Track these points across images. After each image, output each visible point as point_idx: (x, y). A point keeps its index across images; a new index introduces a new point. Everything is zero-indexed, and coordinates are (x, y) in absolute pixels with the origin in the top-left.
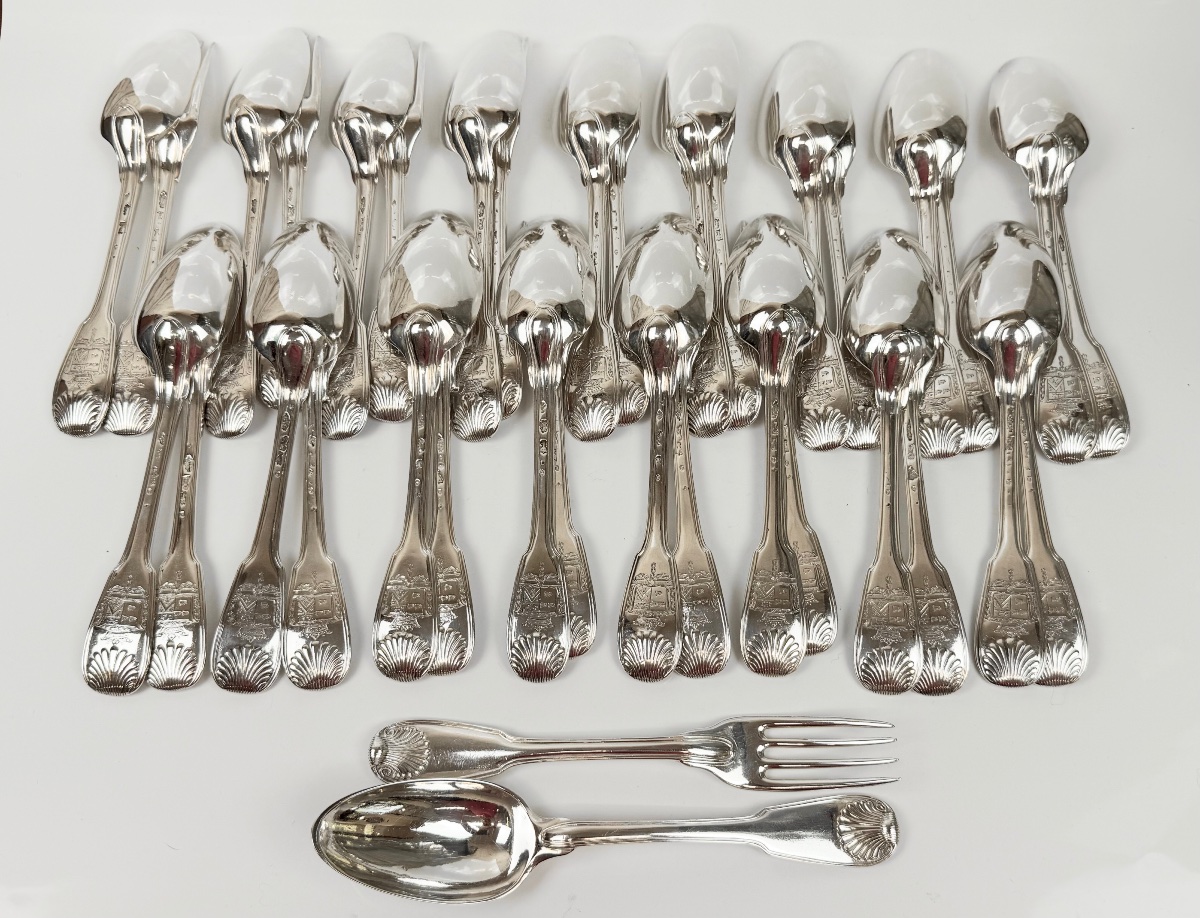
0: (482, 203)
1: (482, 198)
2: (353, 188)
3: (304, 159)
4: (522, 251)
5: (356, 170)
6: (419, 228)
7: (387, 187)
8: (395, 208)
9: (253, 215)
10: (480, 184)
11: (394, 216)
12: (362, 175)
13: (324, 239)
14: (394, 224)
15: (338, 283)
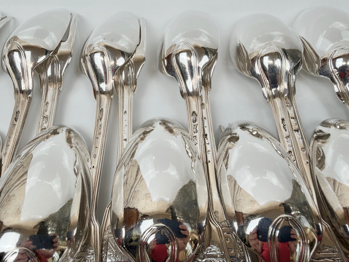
0: (194, 112)
1: (194, 109)
2: (94, 103)
3: (60, 81)
4: (230, 151)
5: (97, 89)
6: (145, 133)
7: (120, 101)
8: (126, 117)
9: (15, 123)
10: (190, 98)
11: (125, 123)
12: (102, 92)
13: (69, 140)
14: (126, 129)
15: (76, 174)
